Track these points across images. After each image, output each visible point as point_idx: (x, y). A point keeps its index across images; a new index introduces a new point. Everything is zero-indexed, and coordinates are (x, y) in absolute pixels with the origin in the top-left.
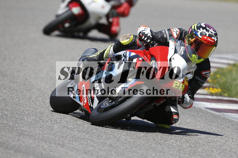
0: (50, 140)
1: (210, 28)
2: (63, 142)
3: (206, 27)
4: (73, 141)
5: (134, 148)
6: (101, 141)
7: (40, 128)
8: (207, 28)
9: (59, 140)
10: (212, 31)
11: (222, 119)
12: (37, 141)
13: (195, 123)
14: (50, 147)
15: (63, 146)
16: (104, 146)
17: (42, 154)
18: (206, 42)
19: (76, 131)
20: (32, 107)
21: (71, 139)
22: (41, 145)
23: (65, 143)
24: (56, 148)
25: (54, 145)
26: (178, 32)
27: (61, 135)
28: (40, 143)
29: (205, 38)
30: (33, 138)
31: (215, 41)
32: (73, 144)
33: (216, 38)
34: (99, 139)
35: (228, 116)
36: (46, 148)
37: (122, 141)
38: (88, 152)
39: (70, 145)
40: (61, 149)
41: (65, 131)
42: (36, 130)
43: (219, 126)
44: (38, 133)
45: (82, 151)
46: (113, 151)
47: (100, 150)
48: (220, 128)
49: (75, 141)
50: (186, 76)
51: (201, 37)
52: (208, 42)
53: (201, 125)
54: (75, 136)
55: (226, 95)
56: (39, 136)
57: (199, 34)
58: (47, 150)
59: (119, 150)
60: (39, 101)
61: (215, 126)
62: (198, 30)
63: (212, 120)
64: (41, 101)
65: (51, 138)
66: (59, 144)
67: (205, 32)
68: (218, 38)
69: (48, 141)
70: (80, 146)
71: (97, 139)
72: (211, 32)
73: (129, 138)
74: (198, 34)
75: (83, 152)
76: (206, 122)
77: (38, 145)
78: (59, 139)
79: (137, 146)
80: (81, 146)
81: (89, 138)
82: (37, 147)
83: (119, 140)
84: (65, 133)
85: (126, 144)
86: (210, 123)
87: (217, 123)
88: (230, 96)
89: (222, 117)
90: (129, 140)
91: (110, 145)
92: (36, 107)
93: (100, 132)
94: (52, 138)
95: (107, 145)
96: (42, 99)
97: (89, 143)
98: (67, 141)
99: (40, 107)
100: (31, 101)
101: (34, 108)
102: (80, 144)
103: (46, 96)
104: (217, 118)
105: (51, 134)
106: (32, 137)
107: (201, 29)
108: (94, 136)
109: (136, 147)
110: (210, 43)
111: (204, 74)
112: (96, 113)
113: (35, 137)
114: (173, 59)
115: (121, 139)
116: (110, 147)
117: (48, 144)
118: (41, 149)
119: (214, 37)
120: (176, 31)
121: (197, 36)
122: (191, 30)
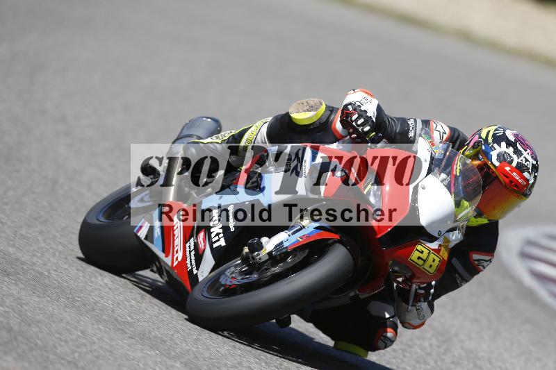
1: (526, 147)
3: (516, 141)
8: (518, 145)
10: (529, 158)
18: (507, 180)
26: (445, 136)
29: (508, 169)
31: (528, 183)
33: (533, 176)
50: (446, 235)
51: (497, 164)
52: (511, 182)
57: (494, 154)
62: (495, 145)
67: (512, 154)
68: (538, 178)
72: (525, 157)
74: (491, 153)
107: (503, 144)
110: (516, 186)
111: (476, 260)
112: (205, 294)
114: (424, 188)
119: (529, 172)
120: (442, 131)
121: (488, 158)
122: (476, 138)
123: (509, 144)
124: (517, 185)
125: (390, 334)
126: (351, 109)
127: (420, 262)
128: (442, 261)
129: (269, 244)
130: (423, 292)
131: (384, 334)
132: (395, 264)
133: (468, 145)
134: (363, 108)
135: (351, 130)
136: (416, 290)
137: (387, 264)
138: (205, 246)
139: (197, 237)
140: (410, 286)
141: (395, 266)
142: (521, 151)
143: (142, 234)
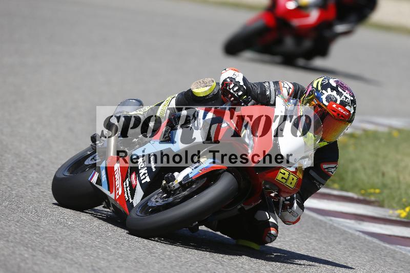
0: (33, 244)
2: (56, 249)
3: (337, 86)
4: (72, 248)
5: (178, 268)
6: (121, 252)
7: (18, 222)
9: (49, 246)
10: (348, 96)
11: (328, 227)
12: (12, 244)
13: (282, 231)
14: (34, 256)
15: (56, 256)
16: (125, 261)
17: (19, 267)
19: (79, 232)
20: (4, 185)
21: (70, 245)
22: (18, 252)
23: (58, 252)
24: (44, 259)
25: (40, 254)
27: (52, 237)
28: (17, 249)
30: (5, 239)
31: (350, 113)
32: (73, 254)
33: (352, 108)
34: (118, 249)
35: (339, 224)
36: (27, 258)
37: (157, 255)
38: (99, 268)
39: (68, 255)
40: (53, 262)
41: (59, 231)
42: (10, 226)
43: (323, 239)
44: (14, 231)
45: (88, 267)
46: (142, 270)
47: (118, 267)
48: (325, 243)
49: (77, 249)
51: (327, 104)
52: (338, 114)
53: (293, 236)
54: (78, 241)
55: (336, 186)
56: (16, 236)
58: (28, 261)
59: (152, 270)
60: (17, 175)
61: (317, 239)
62: (324, 91)
63: (312, 228)
64: (20, 175)
65: (35, 241)
66: (49, 252)
67: (336, 95)
68: (357, 108)
69: (29, 245)
70: (85, 259)
71: (114, 248)
72: (345, 96)
73: (169, 249)
74: (322, 97)
75: (90, 268)
76: (301, 231)
77: (14, 252)
78: (49, 243)
79: (183, 265)
80: (87, 258)
81: (101, 246)
82: (11, 256)
83: (151, 253)
84: (60, 233)
85: (163, 259)
86: (308, 234)
87: (320, 234)
88: (342, 189)
89: (328, 225)
90: (168, 253)
91: (137, 261)
92: (10, 185)
93: (120, 236)
94: (37, 240)
95: (131, 259)
96: (22, 173)
97: (100, 253)
98: (63, 249)
99: (18, 185)
100: (3, 174)
101: (8, 187)
102: (85, 255)
103: (29, 167)
104: (320, 226)
105: (35, 234)
106: (4, 236)
107: (329, 89)
108: (108, 242)
109: (180, 267)
111: (325, 169)
112: (139, 214)
113: (8, 237)
115: (155, 251)
116: (135, 262)
117: (30, 250)
118: (18, 260)
119: (349, 105)
120: (288, 87)
121: (320, 101)
122: (310, 88)
123: (333, 89)
124: (343, 116)
125: (273, 232)
126: (229, 81)
127: (284, 181)
128: (299, 179)
129: (179, 177)
130: (288, 202)
131: (269, 232)
132: (266, 182)
133: (306, 93)
134: (237, 80)
135: (230, 96)
136: (283, 202)
137: (261, 183)
138: (136, 183)
139: (130, 178)
140: (279, 200)
141: (267, 184)
142: (341, 92)
143: (94, 180)
